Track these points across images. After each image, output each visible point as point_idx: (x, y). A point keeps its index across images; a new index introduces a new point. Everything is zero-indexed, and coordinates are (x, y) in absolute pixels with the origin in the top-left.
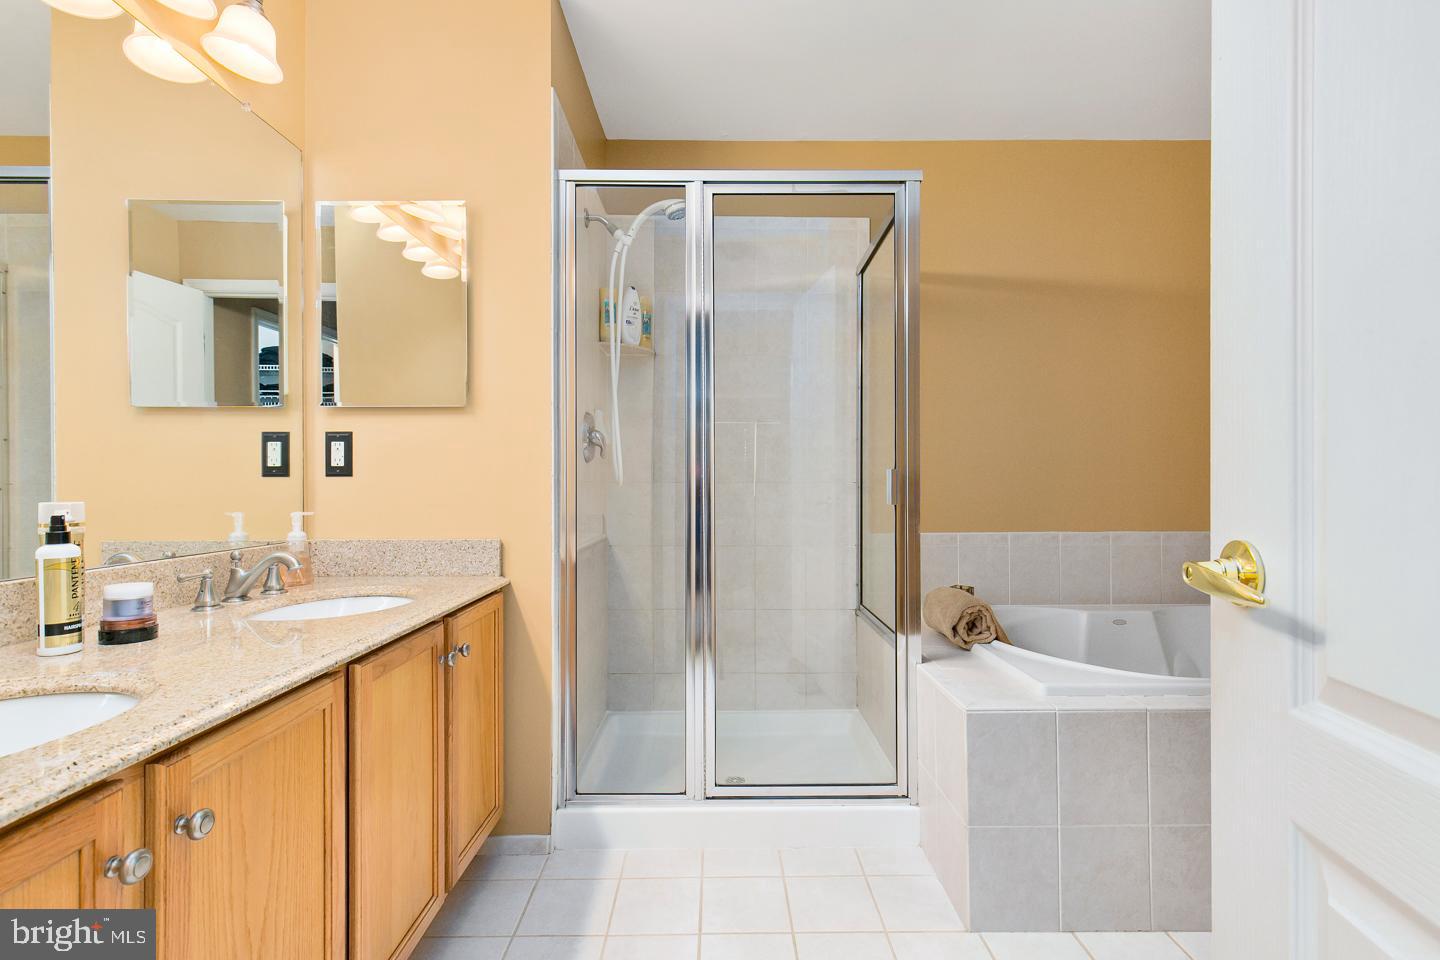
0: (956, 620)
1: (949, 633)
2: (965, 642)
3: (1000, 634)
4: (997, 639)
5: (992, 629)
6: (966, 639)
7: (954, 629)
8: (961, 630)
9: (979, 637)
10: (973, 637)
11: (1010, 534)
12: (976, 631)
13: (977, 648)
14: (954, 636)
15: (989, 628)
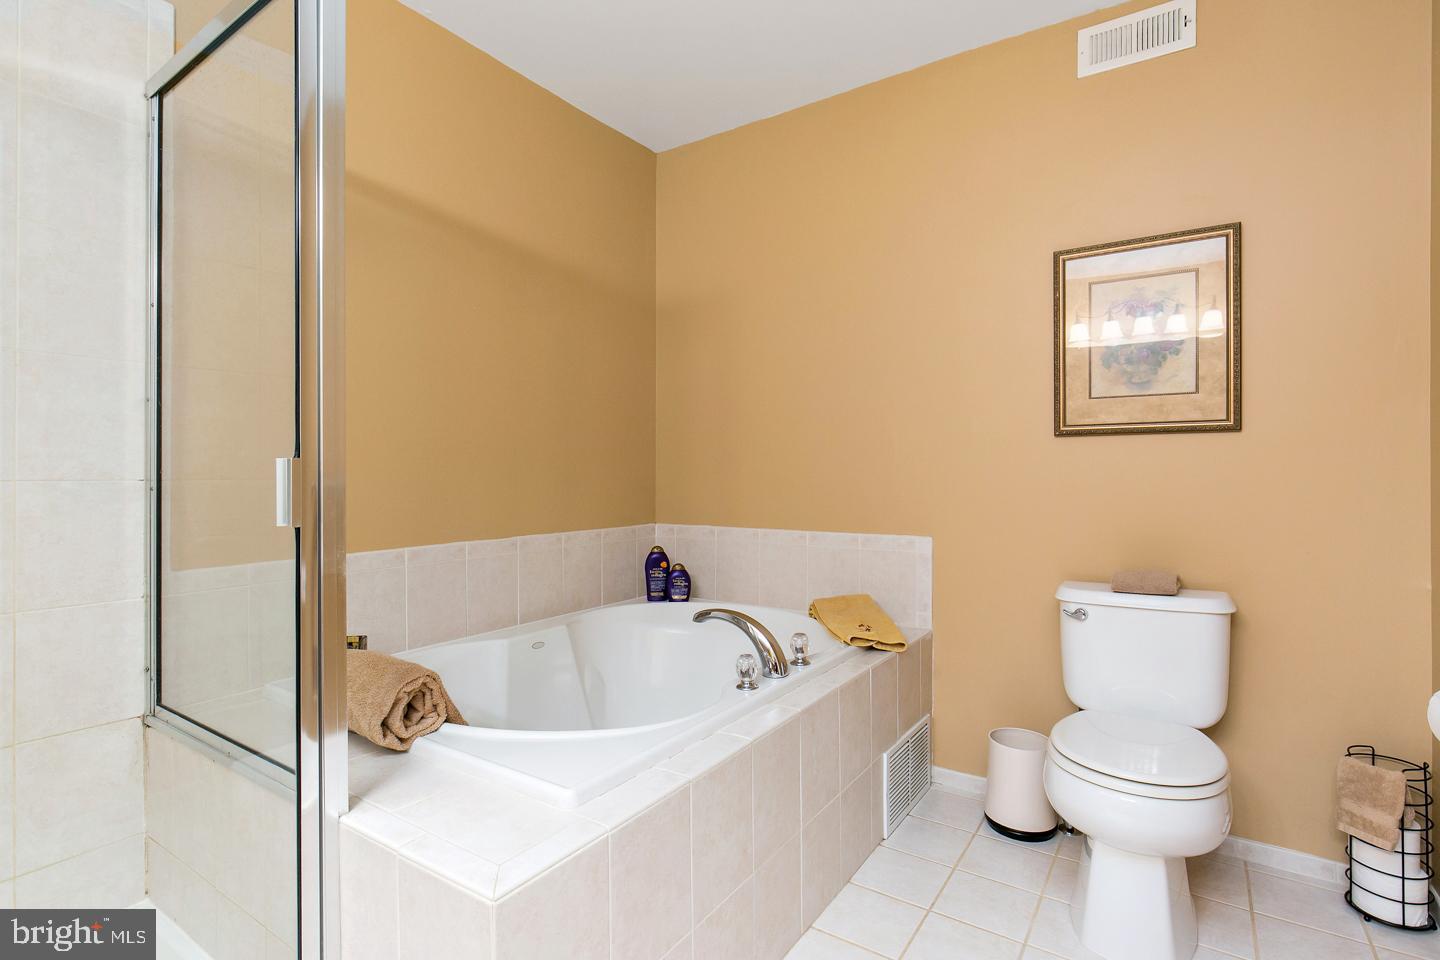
0: (387, 710)
1: (376, 735)
2: (402, 740)
3: (451, 713)
4: (446, 721)
5: (441, 708)
6: (405, 735)
7: (385, 725)
8: (396, 723)
9: (420, 727)
10: (414, 729)
11: (407, 551)
12: (416, 716)
13: (419, 745)
14: (385, 736)
15: (435, 706)
